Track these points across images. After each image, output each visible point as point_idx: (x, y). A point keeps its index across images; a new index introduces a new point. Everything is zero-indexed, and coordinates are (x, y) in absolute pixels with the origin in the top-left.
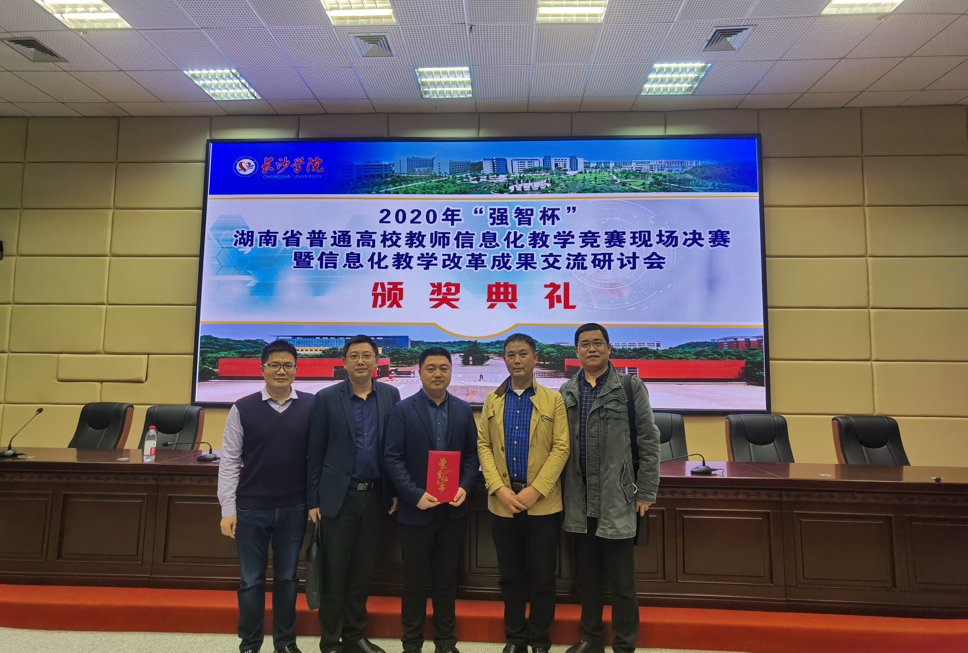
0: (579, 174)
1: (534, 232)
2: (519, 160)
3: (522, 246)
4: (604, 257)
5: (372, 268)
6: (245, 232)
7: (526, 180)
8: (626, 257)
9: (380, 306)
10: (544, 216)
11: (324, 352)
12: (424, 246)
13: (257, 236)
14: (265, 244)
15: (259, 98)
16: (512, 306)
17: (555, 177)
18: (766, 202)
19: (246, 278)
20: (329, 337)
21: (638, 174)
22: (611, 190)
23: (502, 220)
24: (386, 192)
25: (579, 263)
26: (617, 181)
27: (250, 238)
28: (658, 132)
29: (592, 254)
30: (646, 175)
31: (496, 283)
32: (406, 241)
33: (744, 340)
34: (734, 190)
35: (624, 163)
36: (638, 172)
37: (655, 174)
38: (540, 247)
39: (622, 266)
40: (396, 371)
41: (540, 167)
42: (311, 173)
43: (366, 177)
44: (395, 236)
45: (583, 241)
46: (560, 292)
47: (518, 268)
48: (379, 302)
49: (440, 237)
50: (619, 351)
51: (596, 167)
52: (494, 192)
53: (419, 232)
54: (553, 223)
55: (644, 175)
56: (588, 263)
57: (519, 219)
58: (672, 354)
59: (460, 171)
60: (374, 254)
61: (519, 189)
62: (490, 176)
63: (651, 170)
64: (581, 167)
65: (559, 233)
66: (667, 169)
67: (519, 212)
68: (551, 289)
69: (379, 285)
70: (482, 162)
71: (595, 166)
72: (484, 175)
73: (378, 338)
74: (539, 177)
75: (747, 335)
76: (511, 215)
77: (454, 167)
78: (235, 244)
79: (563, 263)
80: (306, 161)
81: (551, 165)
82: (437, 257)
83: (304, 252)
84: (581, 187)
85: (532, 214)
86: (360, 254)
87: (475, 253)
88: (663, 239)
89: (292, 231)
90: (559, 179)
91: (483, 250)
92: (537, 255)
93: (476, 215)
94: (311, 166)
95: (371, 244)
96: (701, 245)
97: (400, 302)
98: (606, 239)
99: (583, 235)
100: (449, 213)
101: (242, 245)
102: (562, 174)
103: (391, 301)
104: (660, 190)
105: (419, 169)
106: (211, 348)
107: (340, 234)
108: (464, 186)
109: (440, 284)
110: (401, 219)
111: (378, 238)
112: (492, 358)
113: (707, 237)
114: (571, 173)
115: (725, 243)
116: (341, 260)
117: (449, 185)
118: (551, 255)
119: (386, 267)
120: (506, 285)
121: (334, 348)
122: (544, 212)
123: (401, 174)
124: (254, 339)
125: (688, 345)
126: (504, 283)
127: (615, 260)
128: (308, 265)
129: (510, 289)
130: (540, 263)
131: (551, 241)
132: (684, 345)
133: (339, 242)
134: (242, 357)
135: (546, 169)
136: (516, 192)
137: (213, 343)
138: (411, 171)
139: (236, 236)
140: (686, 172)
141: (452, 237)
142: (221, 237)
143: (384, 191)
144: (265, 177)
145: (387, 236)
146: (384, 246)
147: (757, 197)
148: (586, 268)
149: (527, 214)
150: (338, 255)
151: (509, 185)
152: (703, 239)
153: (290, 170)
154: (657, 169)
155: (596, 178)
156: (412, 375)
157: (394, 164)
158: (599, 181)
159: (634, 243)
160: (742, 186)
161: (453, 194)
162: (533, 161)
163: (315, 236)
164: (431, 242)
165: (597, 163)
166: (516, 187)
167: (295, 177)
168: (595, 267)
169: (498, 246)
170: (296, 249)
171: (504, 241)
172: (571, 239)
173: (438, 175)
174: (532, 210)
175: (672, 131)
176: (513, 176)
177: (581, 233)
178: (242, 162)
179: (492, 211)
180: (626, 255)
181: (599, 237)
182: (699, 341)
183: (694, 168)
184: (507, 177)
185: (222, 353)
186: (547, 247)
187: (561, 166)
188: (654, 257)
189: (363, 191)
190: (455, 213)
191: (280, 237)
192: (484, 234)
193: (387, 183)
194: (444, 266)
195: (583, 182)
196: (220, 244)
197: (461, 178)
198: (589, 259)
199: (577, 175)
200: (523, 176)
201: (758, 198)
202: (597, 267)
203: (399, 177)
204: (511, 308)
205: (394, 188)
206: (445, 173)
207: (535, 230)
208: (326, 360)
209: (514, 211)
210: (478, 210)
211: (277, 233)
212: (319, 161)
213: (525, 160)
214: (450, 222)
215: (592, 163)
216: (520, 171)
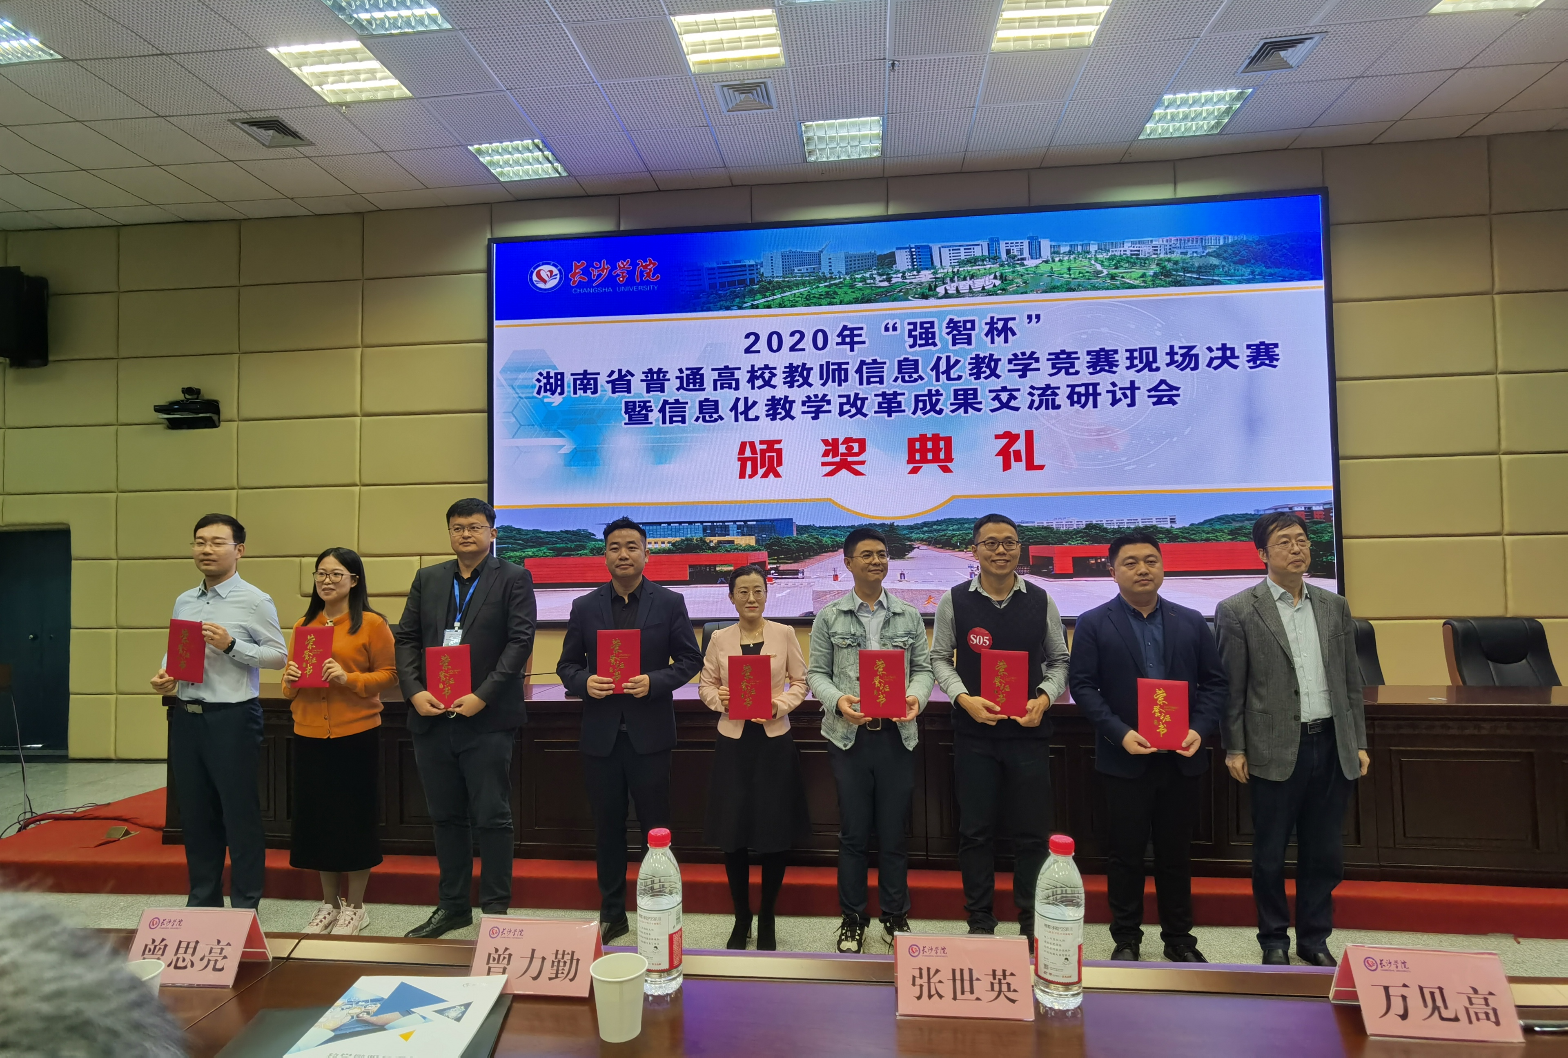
0: (1044, 263)
1: (977, 355)
2: (950, 246)
3: (960, 378)
4: (1087, 390)
5: (736, 420)
6: (552, 374)
7: (962, 277)
8: (1121, 389)
9: (751, 477)
10: (992, 331)
11: (673, 544)
12: (810, 385)
13: (569, 380)
14: (582, 391)
15: (564, 174)
16: (946, 470)
17: (1007, 270)
18: (1335, 296)
19: (558, 441)
20: (680, 523)
21: (1136, 260)
22: (1094, 286)
23: (927, 339)
24: (753, 307)
25: (1047, 400)
26: (1102, 272)
27: (559, 383)
28: (1164, 193)
29: (1068, 386)
30: (1147, 262)
31: (920, 435)
32: (785, 378)
33: (1303, 509)
34: (1284, 279)
35: (1112, 243)
36: (1134, 257)
37: (1161, 260)
38: (986, 378)
39: (1115, 402)
40: (776, 569)
41: (983, 256)
42: (642, 283)
43: (722, 285)
44: (767, 371)
45: (1054, 367)
46: (1020, 445)
47: (953, 411)
48: (749, 471)
49: (834, 370)
50: (1112, 532)
51: (1070, 253)
52: (913, 297)
53: (803, 363)
54: (1006, 341)
55: (1144, 262)
56: (1062, 399)
57: (954, 336)
58: (1194, 534)
59: (861, 268)
60: (738, 400)
61: (952, 290)
62: (907, 274)
63: (1154, 254)
64: (1046, 252)
65: (1015, 355)
66: (1179, 251)
67: (953, 325)
68: (1005, 441)
69: (748, 444)
70: (893, 253)
71: (1068, 250)
72: (897, 272)
73: (749, 523)
74: (982, 271)
75: (1308, 502)
76: (941, 331)
77: (853, 263)
78: (539, 393)
79: (1024, 399)
80: (634, 264)
81: (1000, 253)
82: (830, 400)
83: (639, 402)
84: (1047, 284)
85: (973, 328)
86: (718, 401)
87: (888, 392)
88: (1176, 359)
89: (620, 371)
90: (1014, 272)
91: (899, 387)
92: (983, 391)
93: (887, 333)
94: (642, 272)
95: (734, 386)
96: (1235, 367)
97: (779, 469)
98: (1088, 362)
99: (1053, 357)
100: (847, 333)
101: (549, 393)
102: (1018, 266)
103: (764, 469)
104: (1169, 284)
105: (799, 268)
106: (512, 544)
107: (689, 372)
108: (869, 291)
109: (836, 441)
110: (775, 346)
111: (743, 376)
112: (918, 548)
113: (1243, 353)
114: (1030, 263)
115: (1271, 361)
116: (692, 411)
117: (845, 290)
118: (1004, 389)
119: (757, 418)
120: (936, 438)
121: (687, 539)
122: (992, 323)
123: (773, 277)
124: (575, 529)
125: (1219, 519)
126: (933, 435)
127: (1104, 393)
128: (645, 420)
129: (942, 444)
130: (986, 402)
131: (1003, 368)
132: (1212, 519)
133: (688, 385)
134: (557, 556)
135: (992, 259)
136: (947, 296)
137: (515, 536)
138: (788, 272)
139: (539, 381)
140: (1209, 254)
141: (852, 369)
142: (517, 383)
143: (749, 304)
144: (575, 291)
145: (757, 371)
146: (753, 388)
147: (1321, 287)
148: (1059, 407)
149: (965, 329)
150: (687, 403)
151: (936, 286)
152: (1238, 357)
153: (611, 280)
154: (1163, 251)
155: (1069, 269)
156: (800, 575)
157: (762, 263)
158: (1074, 274)
159: (1132, 366)
160: (1297, 272)
161: (852, 303)
162: (972, 247)
163: (652, 376)
164: (821, 378)
165: (1071, 246)
166: (948, 288)
167: (619, 289)
168: (1072, 404)
169: (922, 378)
170: (626, 397)
171: (930, 372)
172: (1034, 364)
173: (828, 276)
174: (973, 322)
175: (1186, 191)
176: (942, 271)
177: (1050, 354)
178: (540, 270)
179: (911, 327)
180: (1120, 386)
181: (1078, 358)
182: (1236, 513)
183: (1221, 247)
184: (934, 273)
185: (529, 550)
186: (998, 377)
187: (1016, 253)
188: (1163, 387)
189: (719, 306)
190: (856, 332)
191: (602, 380)
192: (899, 362)
193: (753, 293)
194: (842, 413)
195: (1051, 276)
196: (517, 393)
197: (864, 280)
198: (1064, 392)
199: (1040, 265)
200: (958, 270)
201: (1323, 289)
202: (1075, 405)
203: (770, 282)
204: (944, 472)
205: (764, 300)
206: (839, 272)
207: (977, 353)
208: (677, 557)
209: (945, 325)
210: (890, 326)
211: (598, 374)
212: (653, 263)
213: (960, 246)
214: (848, 347)
215: (1063, 245)
216: (953, 264)
